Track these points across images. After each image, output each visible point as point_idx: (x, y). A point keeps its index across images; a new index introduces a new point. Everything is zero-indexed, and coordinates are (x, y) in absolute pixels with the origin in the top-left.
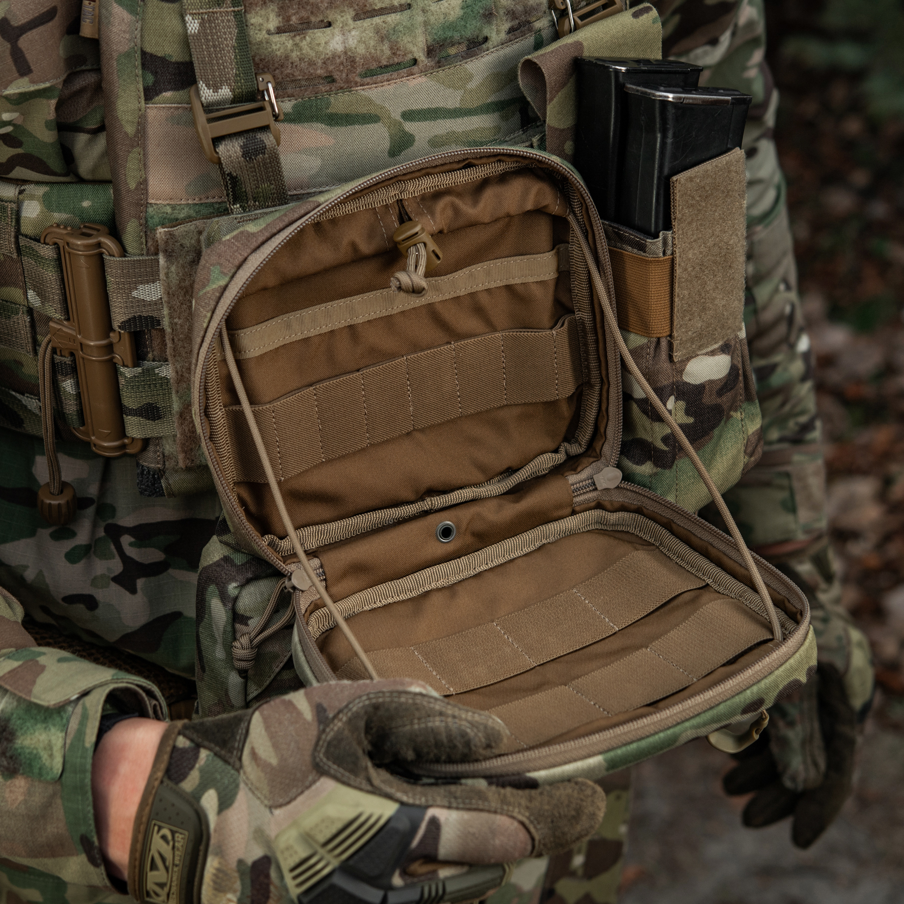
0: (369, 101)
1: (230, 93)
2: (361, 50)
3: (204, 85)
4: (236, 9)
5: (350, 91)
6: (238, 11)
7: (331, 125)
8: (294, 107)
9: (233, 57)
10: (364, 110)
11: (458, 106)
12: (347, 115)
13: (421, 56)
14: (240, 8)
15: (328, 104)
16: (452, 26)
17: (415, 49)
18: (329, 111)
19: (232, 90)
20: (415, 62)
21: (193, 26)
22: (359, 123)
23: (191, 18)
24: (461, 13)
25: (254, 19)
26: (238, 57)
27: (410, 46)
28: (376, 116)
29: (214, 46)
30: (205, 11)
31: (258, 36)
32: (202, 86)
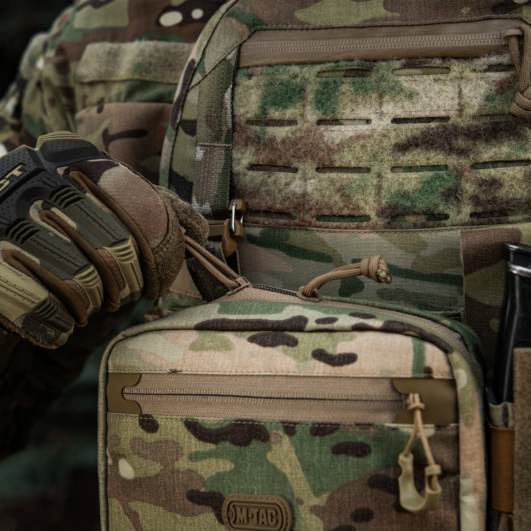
0: (323, 243)
1: (210, 209)
2: (316, 196)
3: (195, 199)
4: (227, 145)
5: (306, 230)
6: (228, 147)
7: (290, 255)
8: (261, 233)
9: (217, 181)
10: (317, 249)
11: (409, 267)
12: (304, 250)
13: (373, 215)
14: (229, 145)
15: (288, 236)
16: (405, 195)
17: (367, 207)
18: (288, 242)
19: (212, 207)
20: (367, 218)
21: (200, 154)
22: (314, 259)
23: (199, 149)
24: (419, 186)
25: (236, 155)
26: (220, 182)
27: (362, 204)
28: (329, 257)
29: (208, 172)
30: (208, 144)
31: (237, 168)
32: (194, 200)
